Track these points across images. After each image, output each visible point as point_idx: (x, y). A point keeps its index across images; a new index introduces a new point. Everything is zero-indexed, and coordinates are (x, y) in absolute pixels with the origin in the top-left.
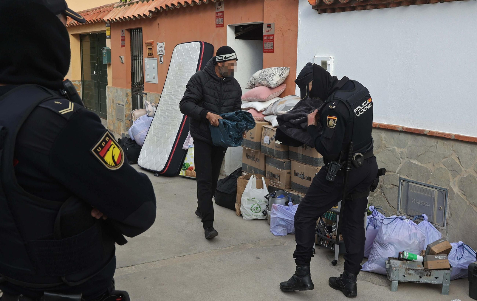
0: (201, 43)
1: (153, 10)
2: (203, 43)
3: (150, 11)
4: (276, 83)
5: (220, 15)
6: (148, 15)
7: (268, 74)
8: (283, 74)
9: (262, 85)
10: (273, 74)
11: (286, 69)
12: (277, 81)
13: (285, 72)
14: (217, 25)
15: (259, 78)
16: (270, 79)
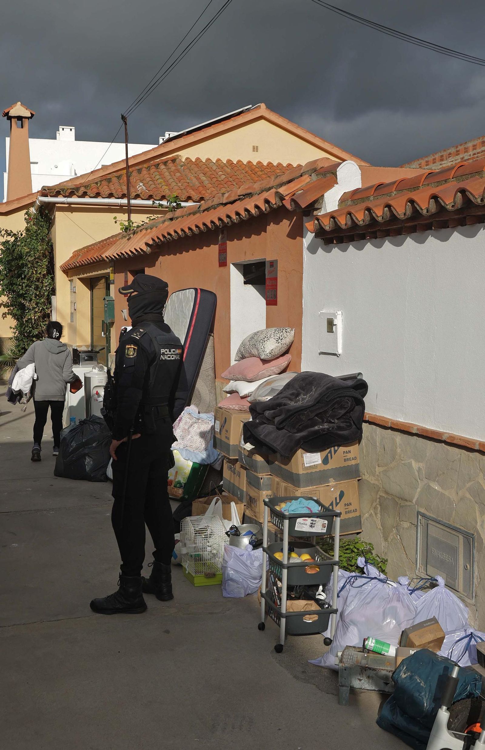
0: (196, 290)
1: (151, 242)
2: (199, 291)
3: (147, 244)
4: (270, 353)
5: (223, 251)
6: (145, 250)
7: (260, 339)
8: (282, 339)
9: (254, 356)
10: (266, 339)
11: (288, 330)
12: (272, 350)
13: (286, 336)
14: (220, 264)
15: (248, 344)
16: (260, 346)
